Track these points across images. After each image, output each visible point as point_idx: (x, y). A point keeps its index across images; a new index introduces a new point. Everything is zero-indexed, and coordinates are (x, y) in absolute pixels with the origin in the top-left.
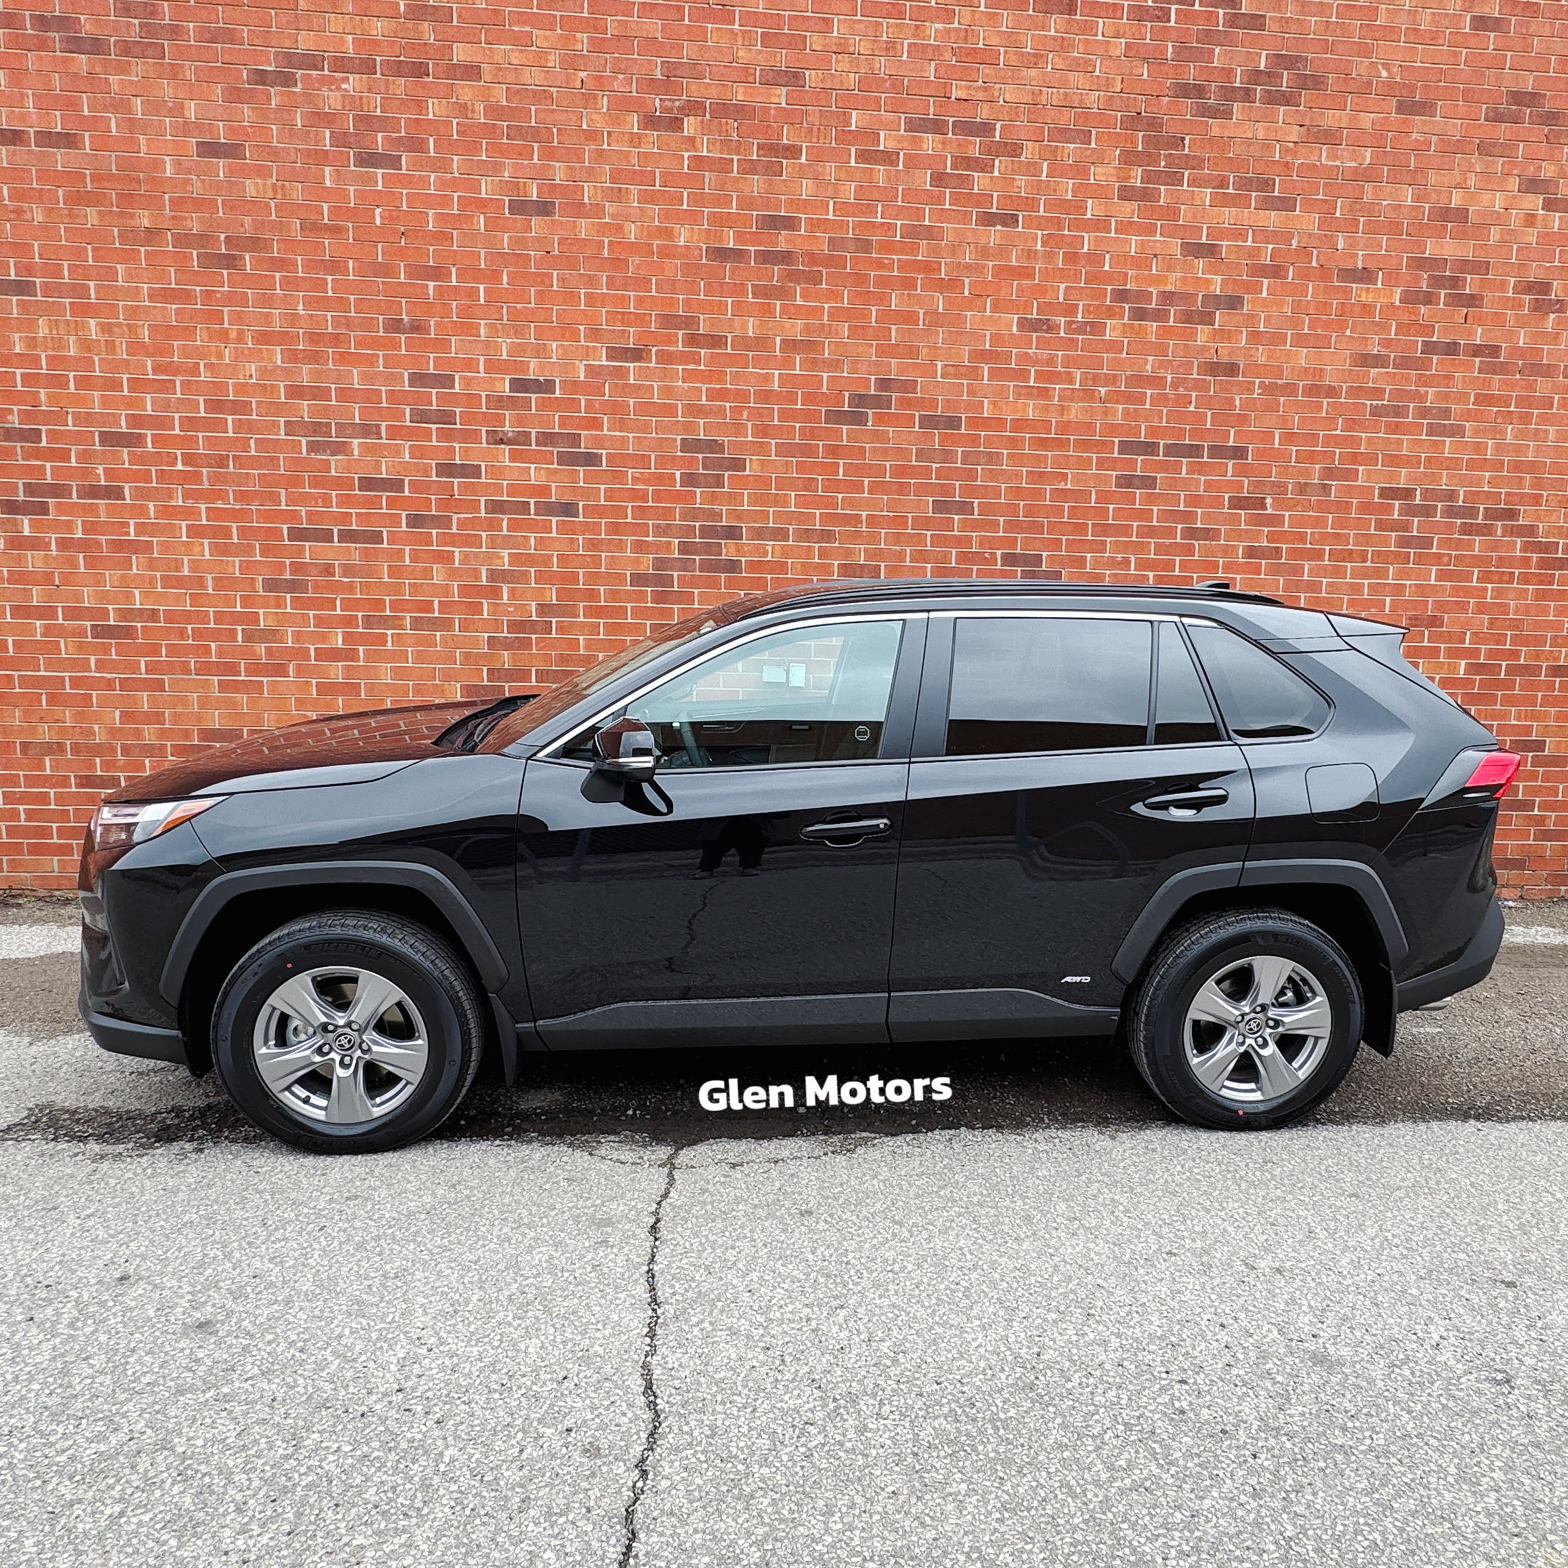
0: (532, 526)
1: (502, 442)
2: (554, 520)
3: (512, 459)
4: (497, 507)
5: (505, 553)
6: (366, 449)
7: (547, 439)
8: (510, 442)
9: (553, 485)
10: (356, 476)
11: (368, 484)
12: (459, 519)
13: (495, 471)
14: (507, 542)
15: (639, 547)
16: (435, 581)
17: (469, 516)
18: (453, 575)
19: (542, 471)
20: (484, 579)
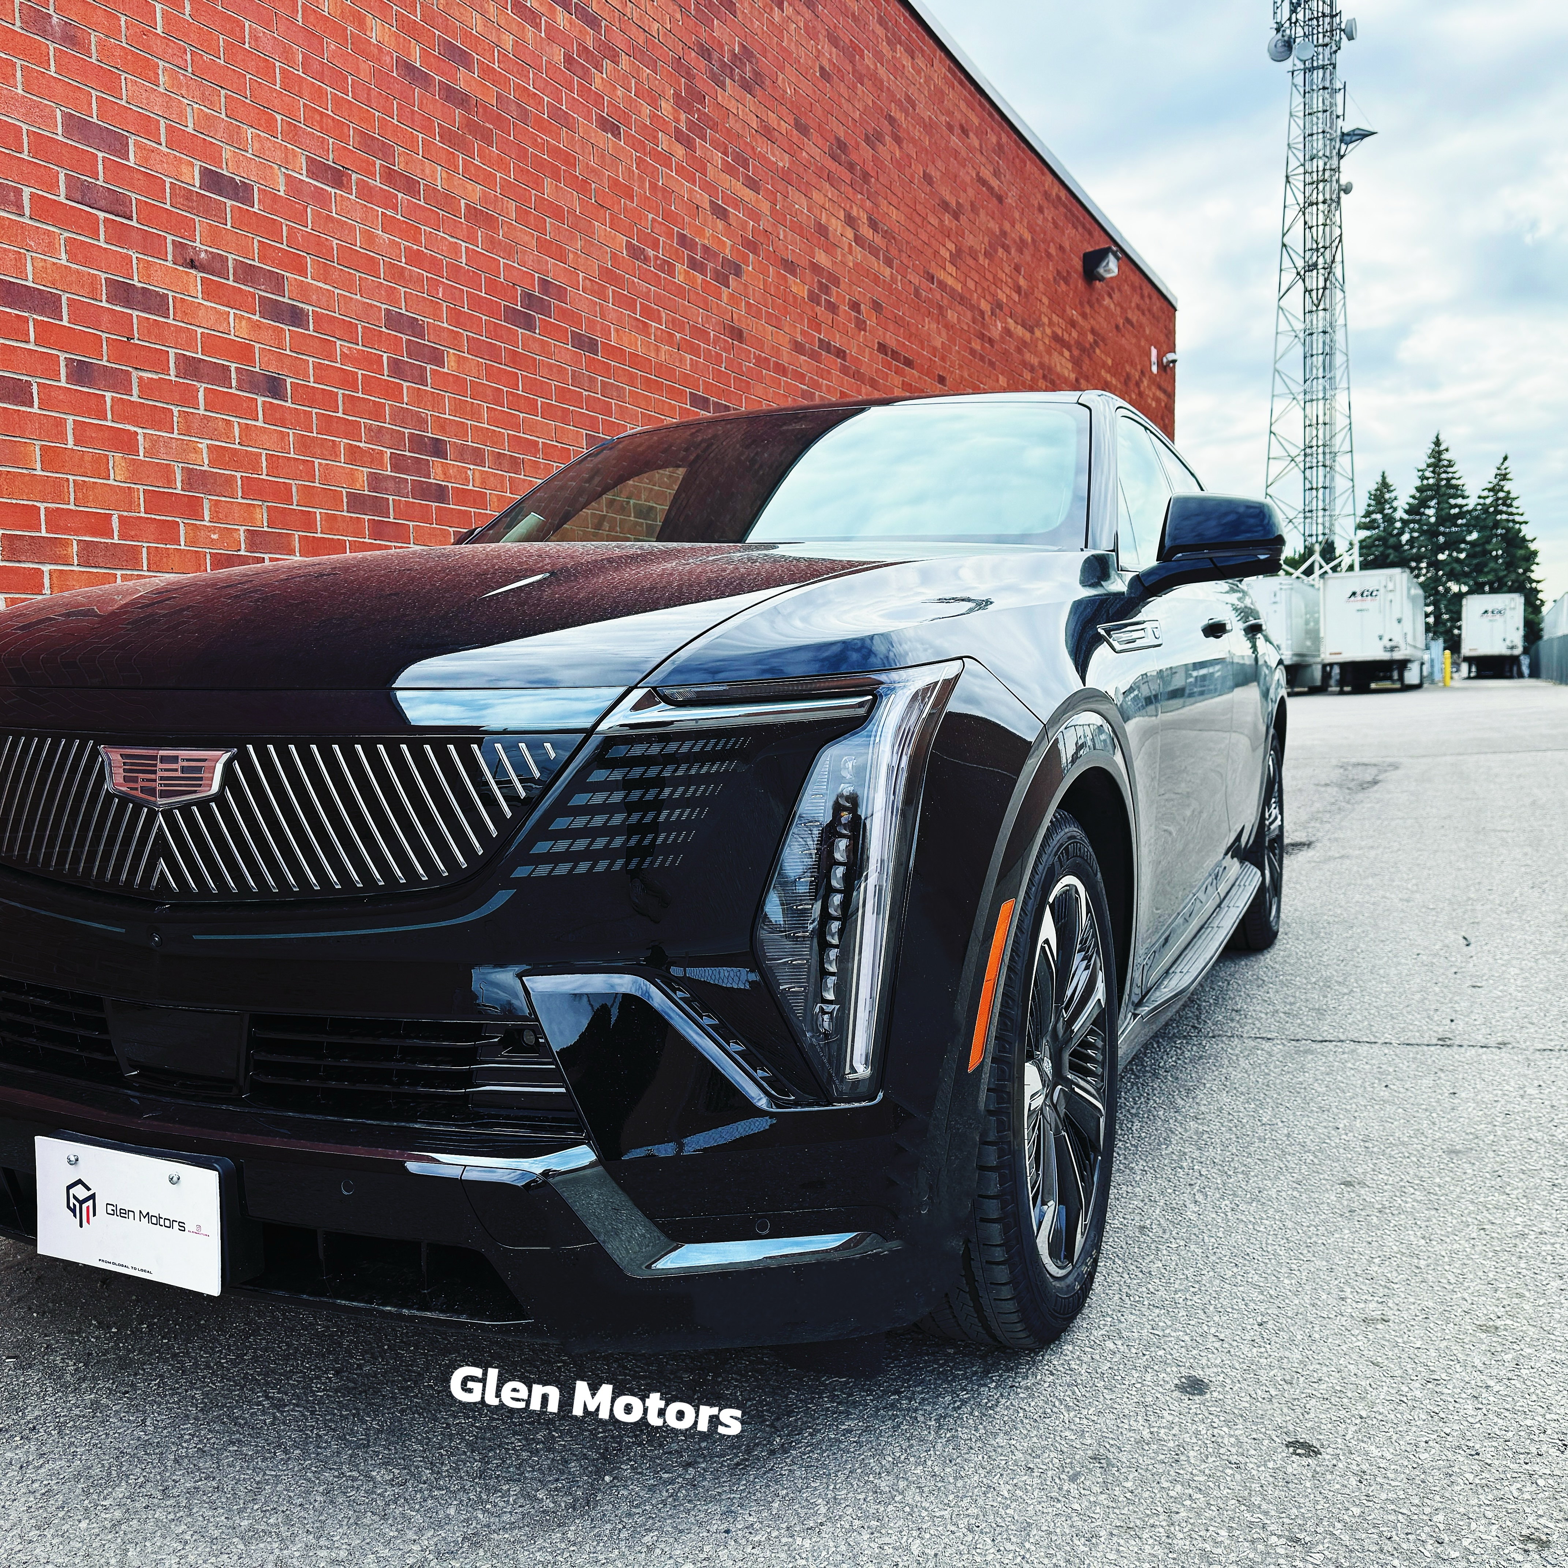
0: (235, 406)
1: (192, 264)
2: (260, 400)
3: (207, 295)
4: (188, 367)
5: (203, 445)
7: (247, 273)
8: (202, 267)
9: (257, 345)
12: (140, 378)
13: (187, 310)
14: (205, 428)
15: (353, 455)
16: (111, 482)
17: (155, 376)
18: (136, 471)
19: (244, 322)
20: (179, 485)
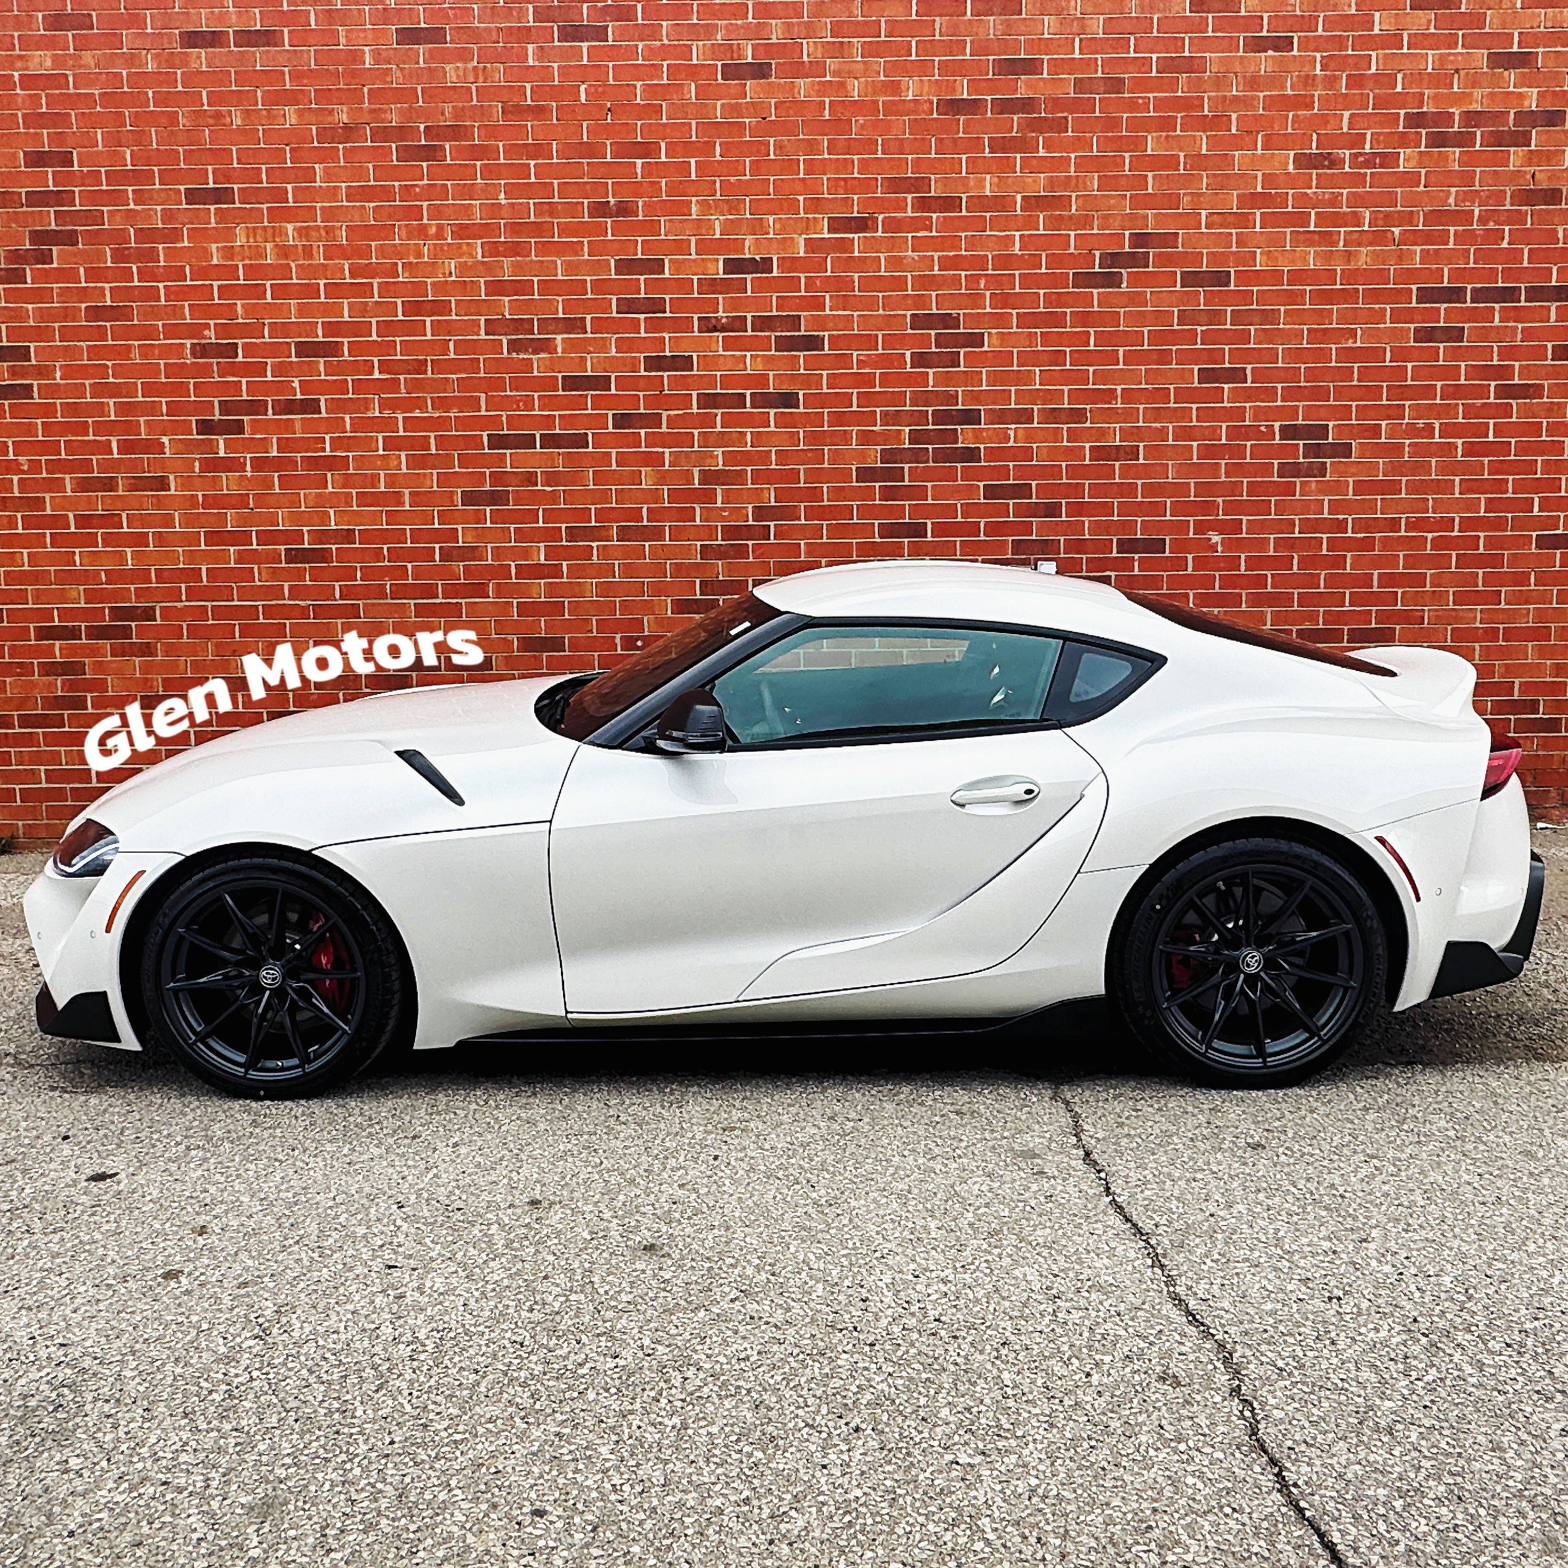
0: (748, 420)
1: (715, 329)
2: (772, 412)
3: (727, 347)
4: (708, 401)
5: (719, 452)
6: (570, 345)
7: (762, 323)
8: (723, 329)
9: (771, 373)
10: (560, 375)
11: (571, 383)
12: (668, 416)
13: (709, 362)
14: (722, 439)
15: (866, 438)
16: (643, 486)
17: (681, 412)
18: (663, 478)
19: (759, 359)
20: (696, 481)
